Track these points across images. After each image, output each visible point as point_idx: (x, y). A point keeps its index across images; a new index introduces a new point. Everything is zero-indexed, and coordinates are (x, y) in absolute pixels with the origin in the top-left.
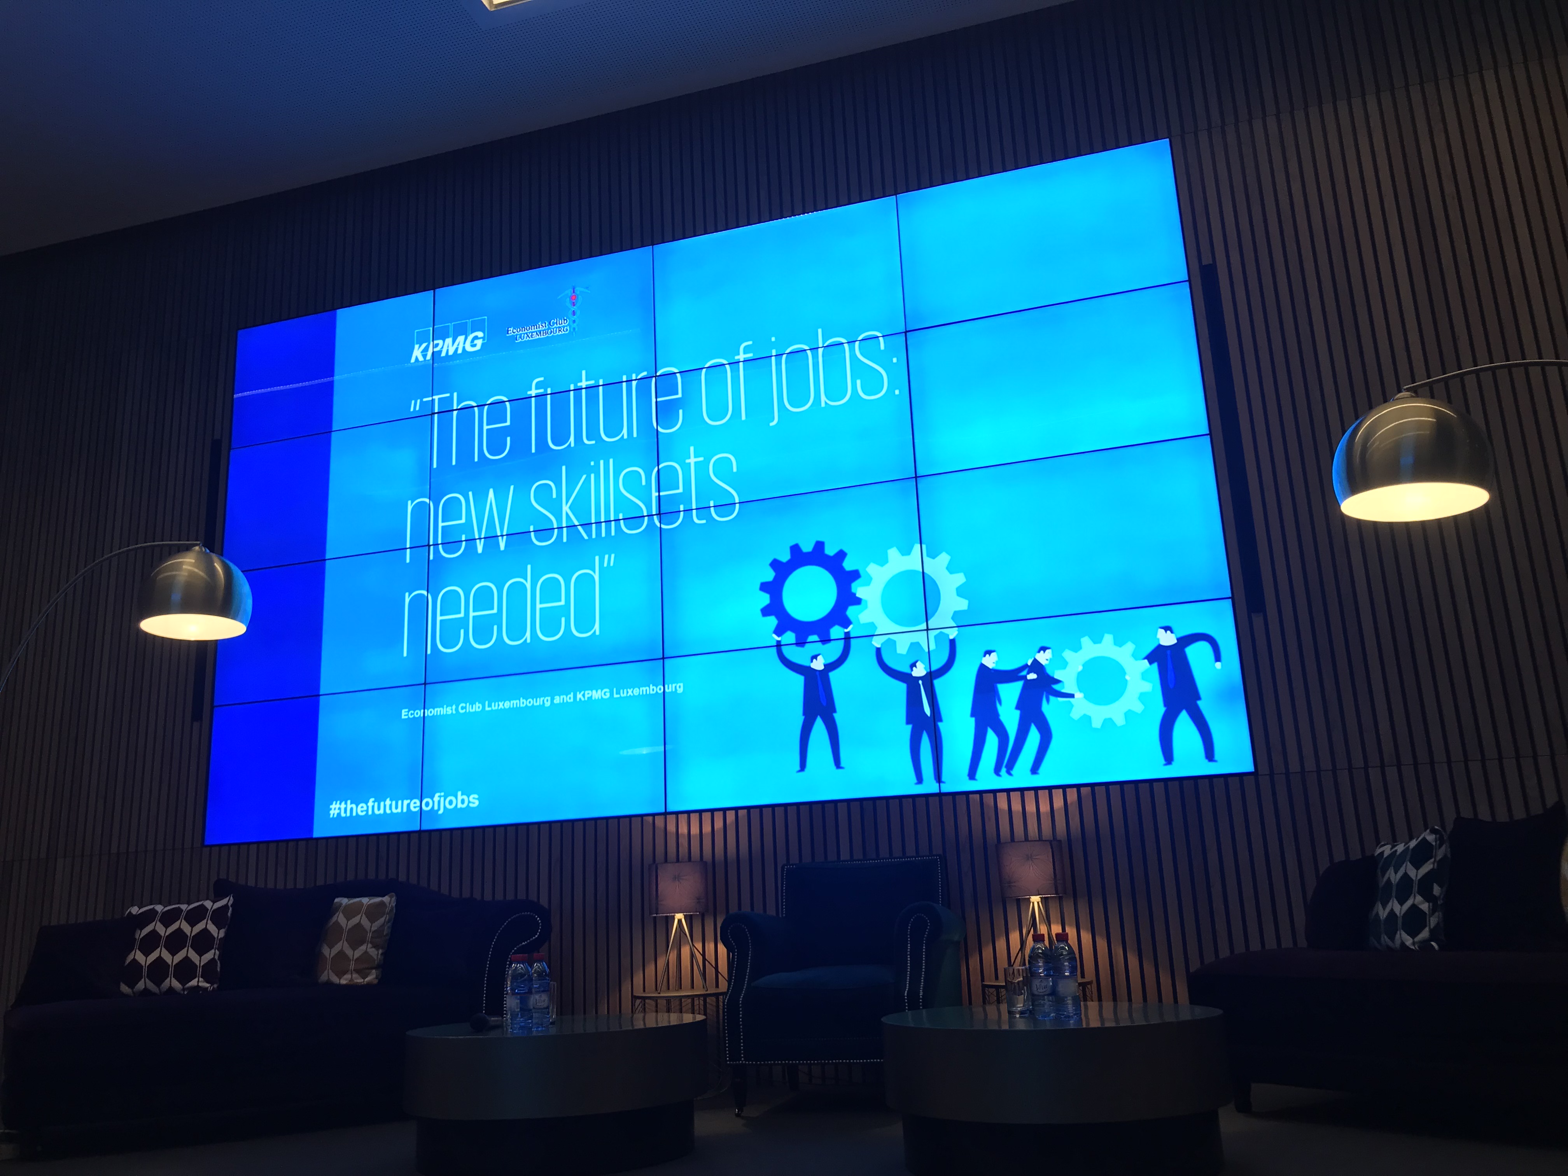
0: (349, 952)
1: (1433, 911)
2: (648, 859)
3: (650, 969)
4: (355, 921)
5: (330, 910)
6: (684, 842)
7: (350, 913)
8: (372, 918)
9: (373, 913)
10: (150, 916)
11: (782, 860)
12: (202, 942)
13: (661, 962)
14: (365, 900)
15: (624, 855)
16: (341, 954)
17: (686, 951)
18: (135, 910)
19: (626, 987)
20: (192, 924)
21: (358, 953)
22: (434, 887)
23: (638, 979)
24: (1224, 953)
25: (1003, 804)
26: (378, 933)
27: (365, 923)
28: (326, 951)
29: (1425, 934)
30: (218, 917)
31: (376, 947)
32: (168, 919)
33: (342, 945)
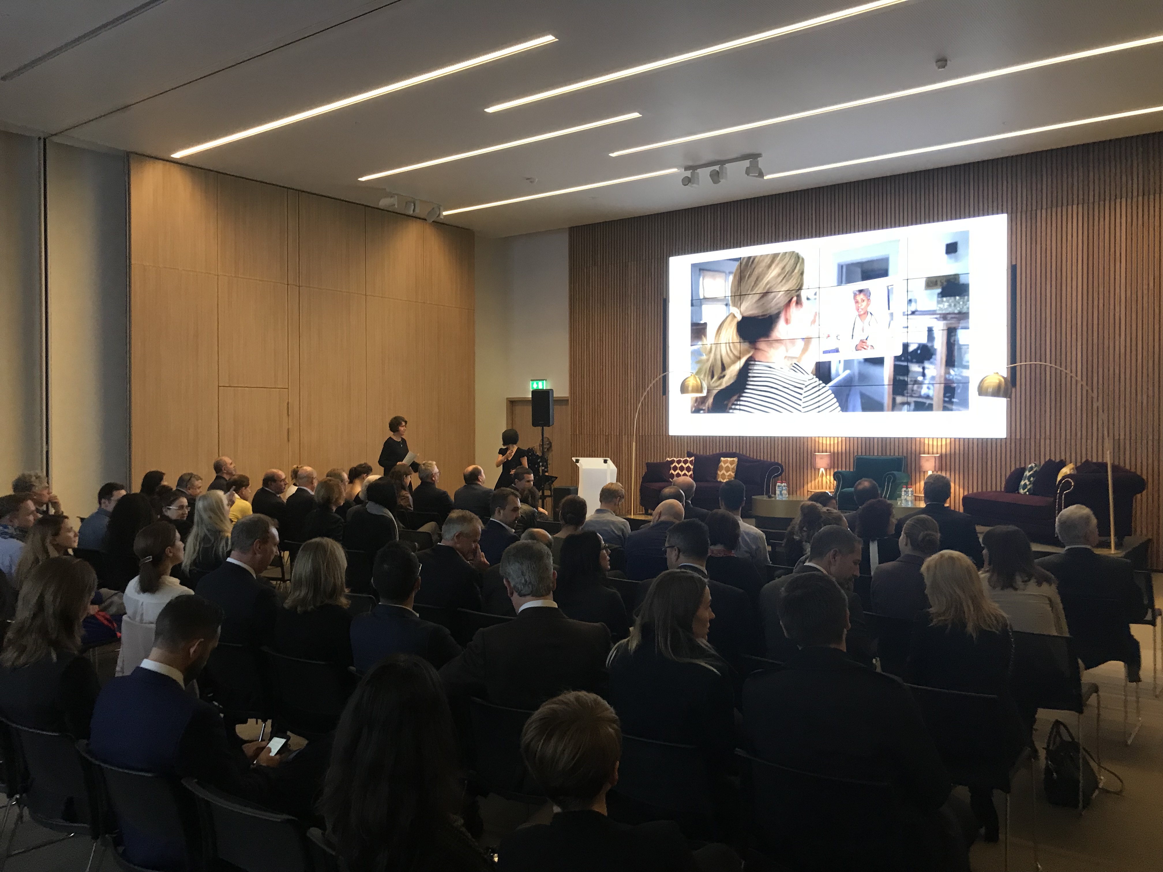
0: (725, 473)
1: (1029, 484)
2: (813, 450)
3: (813, 482)
4: (726, 465)
5: (719, 461)
6: (824, 446)
7: (725, 462)
8: (731, 464)
9: (732, 463)
10: (673, 462)
11: (856, 454)
12: (688, 469)
13: (817, 481)
14: (729, 459)
15: (805, 449)
16: (723, 474)
17: (824, 478)
18: (669, 459)
19: (805, 487)
20: (679, 464)
21: (728, 474)
22: (748, 455)
23: (809, 485)
24: (975, 491)
25: (926, 442)
26: (733, 469)
27: (730, 465)
28: (719, 472)
29: (1026, 490)
30: (691, 462)
31: (733, 472)
32: (679, 462)
33: (723, 471)
